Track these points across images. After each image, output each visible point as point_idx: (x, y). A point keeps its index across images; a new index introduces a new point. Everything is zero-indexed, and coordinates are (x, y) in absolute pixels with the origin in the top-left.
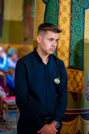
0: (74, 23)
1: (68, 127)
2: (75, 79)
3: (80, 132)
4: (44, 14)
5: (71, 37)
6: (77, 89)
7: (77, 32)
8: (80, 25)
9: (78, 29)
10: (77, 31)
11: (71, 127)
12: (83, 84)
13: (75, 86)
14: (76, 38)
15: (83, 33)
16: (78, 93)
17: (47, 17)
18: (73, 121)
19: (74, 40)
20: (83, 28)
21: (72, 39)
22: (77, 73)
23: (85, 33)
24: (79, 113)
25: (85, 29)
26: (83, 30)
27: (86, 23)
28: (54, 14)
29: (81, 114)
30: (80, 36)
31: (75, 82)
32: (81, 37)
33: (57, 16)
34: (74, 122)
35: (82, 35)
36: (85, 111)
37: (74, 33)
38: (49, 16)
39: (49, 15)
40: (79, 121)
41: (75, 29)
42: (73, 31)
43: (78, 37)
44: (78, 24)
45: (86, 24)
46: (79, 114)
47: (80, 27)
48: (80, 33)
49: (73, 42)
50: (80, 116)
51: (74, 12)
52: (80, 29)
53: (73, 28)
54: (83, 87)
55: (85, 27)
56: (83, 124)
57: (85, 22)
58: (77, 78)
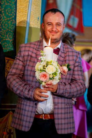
0: (3, 3)
3: (12, 131)
7: (7, 14)
8: (11, 5)
9: (9, 10)
10: (8, 12)
14: (6, 20)
15: (15, 14)
19: (4, 23)
20: (15, 8)
21: (2, 21)
22: (7, 61)
23: (17, 15)
25: (17, 10)
26: (15, 11)
27: (18, 3)
29: (12, 110)
30: (11, 18)
35: (13, 17)
37: (4, 14)
42: (3, 12)
43: (9, 19)
44: (9, 4)
45: (19, 4)
46: (10, 110)
47: (11, 7)
48: (12, 14)
49: (3, 24)
52: (11, 10)
53: (3, 9)
55: (17, 8)
57: (18, 2)
58: (7, 67)
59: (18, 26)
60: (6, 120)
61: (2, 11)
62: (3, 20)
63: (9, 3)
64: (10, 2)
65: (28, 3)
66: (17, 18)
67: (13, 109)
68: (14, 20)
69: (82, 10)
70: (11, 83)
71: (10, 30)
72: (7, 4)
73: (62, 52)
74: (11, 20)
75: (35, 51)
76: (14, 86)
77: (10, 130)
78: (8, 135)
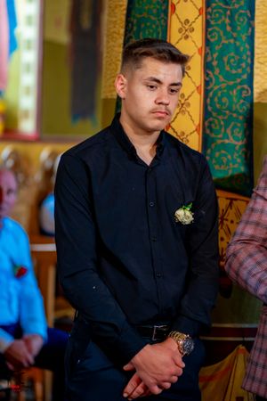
0: (216, 38)
2: (223, 223)
4: (125, 12)
5: (207, 83)
7: (227, 68)
8: (238, 43)
9: (233, 57)
10: (229, 62)
11: (213, 385)
13: (223, 245)
14: (224, 85)
15: (248, 70)
17: (135, 21)
18: (218, 365)
19: (219, 95)
20: (249, 53)
21: (212, 89)
22: (229, 201)
23: (256, 71)
24: (240, 339)
25: (256, 56)
26: (249, 61)
27: (259, 38)
28: (155, 11)
29: (244, 343)
30: (239, 80)
32: (240, 84)
33: (162, 15)
34: (223, 368)
35: (245, 77)
37: (217, 71)
38: (139, 16)
39: (141, 14)
41: (220, 58)
42: (215, 63)
43: (232, 83)
44: (232, 41)
45: (261, 40)
46: (239, 343)
47: (237, 49)
48: (240, 71)
49: (216, 99)
50: (241, 347)
51: (217, 2)
52: (237, 57)
53: (215, 56)
55: (256, 51)
57: (257, 35)
58: (230, 218)
59: (259, 103)
60: (227, 369)
61: (212, 61)
62: (216, 88)
63: (232, 37)
64: (235, 34)
66: (256, 79)
67: (246, 339)
68: (246, 86)
70: (241, 264)
71: (235, 115)
72: (227, 42)
74: (237, 85)
76: (250, 272)
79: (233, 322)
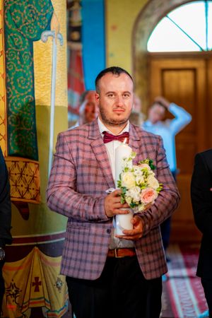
1: (14, 272)
2: (21, 176)
3: (40, 280)
5: (8, 95)
6: (28, 196)
8: (25, 71)
10: (20, 82)
11: (21, 271)
12: (39, 185)
13: (23, 189)
14: (18, 96)
15: (31, 86)
16: (30, 203)
18: (23, 260)
22: (24, 163)
23: (35, 87)
24: (35, 243)
26: (32, 81)
29: (37, 246)
30: (26, 93)
31: (22, 183)
32: (28, 94)
34: (26, 261)
35: (30, 90)
36: (48, 238)
37: (14, 87)
40: (36, 258)
41: (14, 80)
42: (12, 83)
43: (22, 94)
44: (21, 70)
46: (34, 246)
47: (24, 75)
48: (27, 87)
50: (36, 248)
51: (11, 47)
52: (25, 79)
53: (12, 78)
54: (38, 191)
55: (35, 75)
56: (44, 265)
57: (35, 66)
58: (26, 173)
59: (38, 106)
60: (28, 262)
62: (13, 98)
63: (21, 68)
64: (23, 66)
65: (51, 67)
66: (36, 91)
67: (39, 243)
68: (31, 96)
69: (83, 81)
71: (25, 113)
72: (18, 71)
73: (133, 140)
74: (25, 95)
75: (88, 142)
77: (37, 279)
78: (34, 287)
79: (30, 234)
